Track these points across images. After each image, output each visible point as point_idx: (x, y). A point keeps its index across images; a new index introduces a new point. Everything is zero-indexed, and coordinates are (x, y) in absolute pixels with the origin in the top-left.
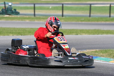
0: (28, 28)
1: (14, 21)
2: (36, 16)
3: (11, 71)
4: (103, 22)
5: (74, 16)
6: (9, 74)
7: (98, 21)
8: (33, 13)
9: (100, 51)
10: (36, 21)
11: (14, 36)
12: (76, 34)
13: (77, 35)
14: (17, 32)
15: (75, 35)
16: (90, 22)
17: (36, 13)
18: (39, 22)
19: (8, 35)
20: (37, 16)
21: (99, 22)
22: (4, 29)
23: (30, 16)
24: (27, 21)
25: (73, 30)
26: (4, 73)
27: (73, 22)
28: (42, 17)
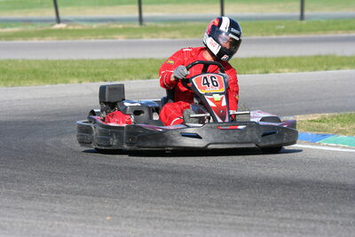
0: (124, 60)
1: (82, 40)
2: (144, 23)
3: (77, 187)
4: (341, 34)
5: (257, 19)
6: (71, 193)
7: (325, 30)
8: (137, 15)
9: (335, 119)
10: (146, 39)
11: (83, 83)
12: (262, 70)
13: (267, 73)
14: (92, 70)
15: (260, 73)
16: (302, 36)
17: (145, 15)
18: (154, 40)
19: (67, 82)
20: (148, 24)
21: (331, 35)
22: (54, 64)
23: (127, 25)
24: (121, 38)
25: (252, 59)
26: (57, 193)
27: (254, 37)
28: (162, 25)
